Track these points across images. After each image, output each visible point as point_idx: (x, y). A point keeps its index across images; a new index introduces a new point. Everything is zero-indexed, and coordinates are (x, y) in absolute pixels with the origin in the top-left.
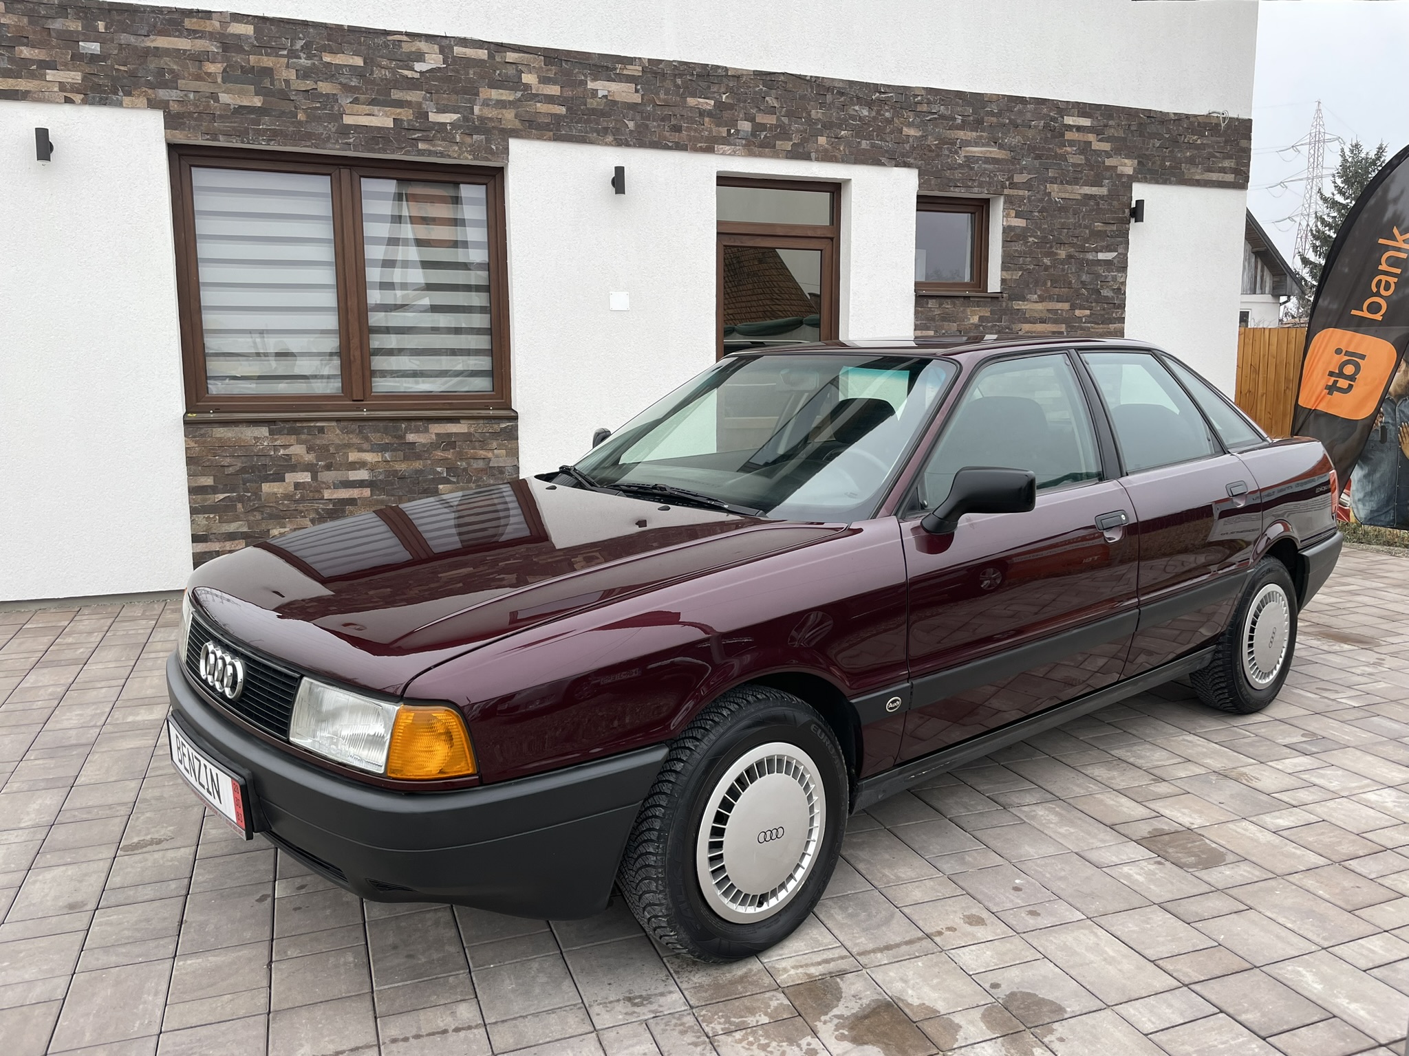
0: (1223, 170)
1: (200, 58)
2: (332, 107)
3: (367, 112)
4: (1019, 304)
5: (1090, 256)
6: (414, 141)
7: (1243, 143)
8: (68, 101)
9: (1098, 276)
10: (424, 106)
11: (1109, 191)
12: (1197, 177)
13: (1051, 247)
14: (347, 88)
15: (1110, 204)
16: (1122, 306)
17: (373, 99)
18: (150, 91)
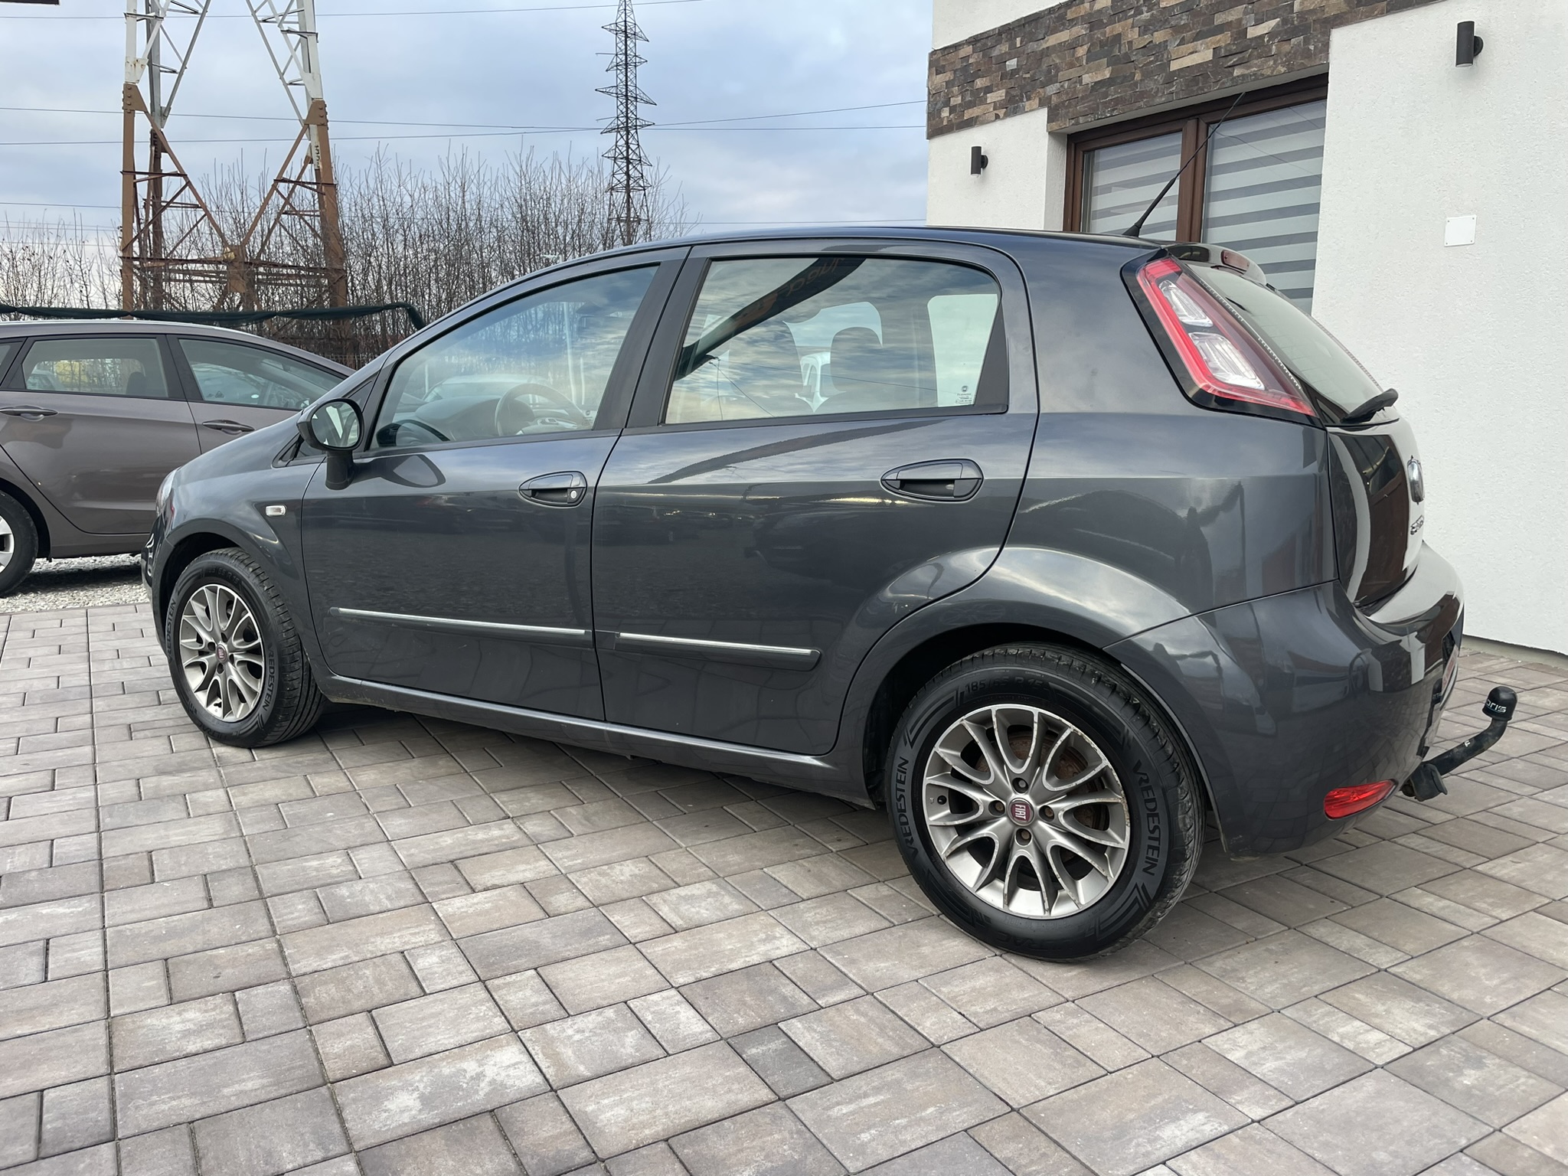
1: (1072, 46)
2: (1163, 56)
3: (1192, 50)
6: (1230, 69)
8: (997, 117)
10: (1244, 22)
14: (1177, 30)
17: (1198, 33)
18: (1041, 90)
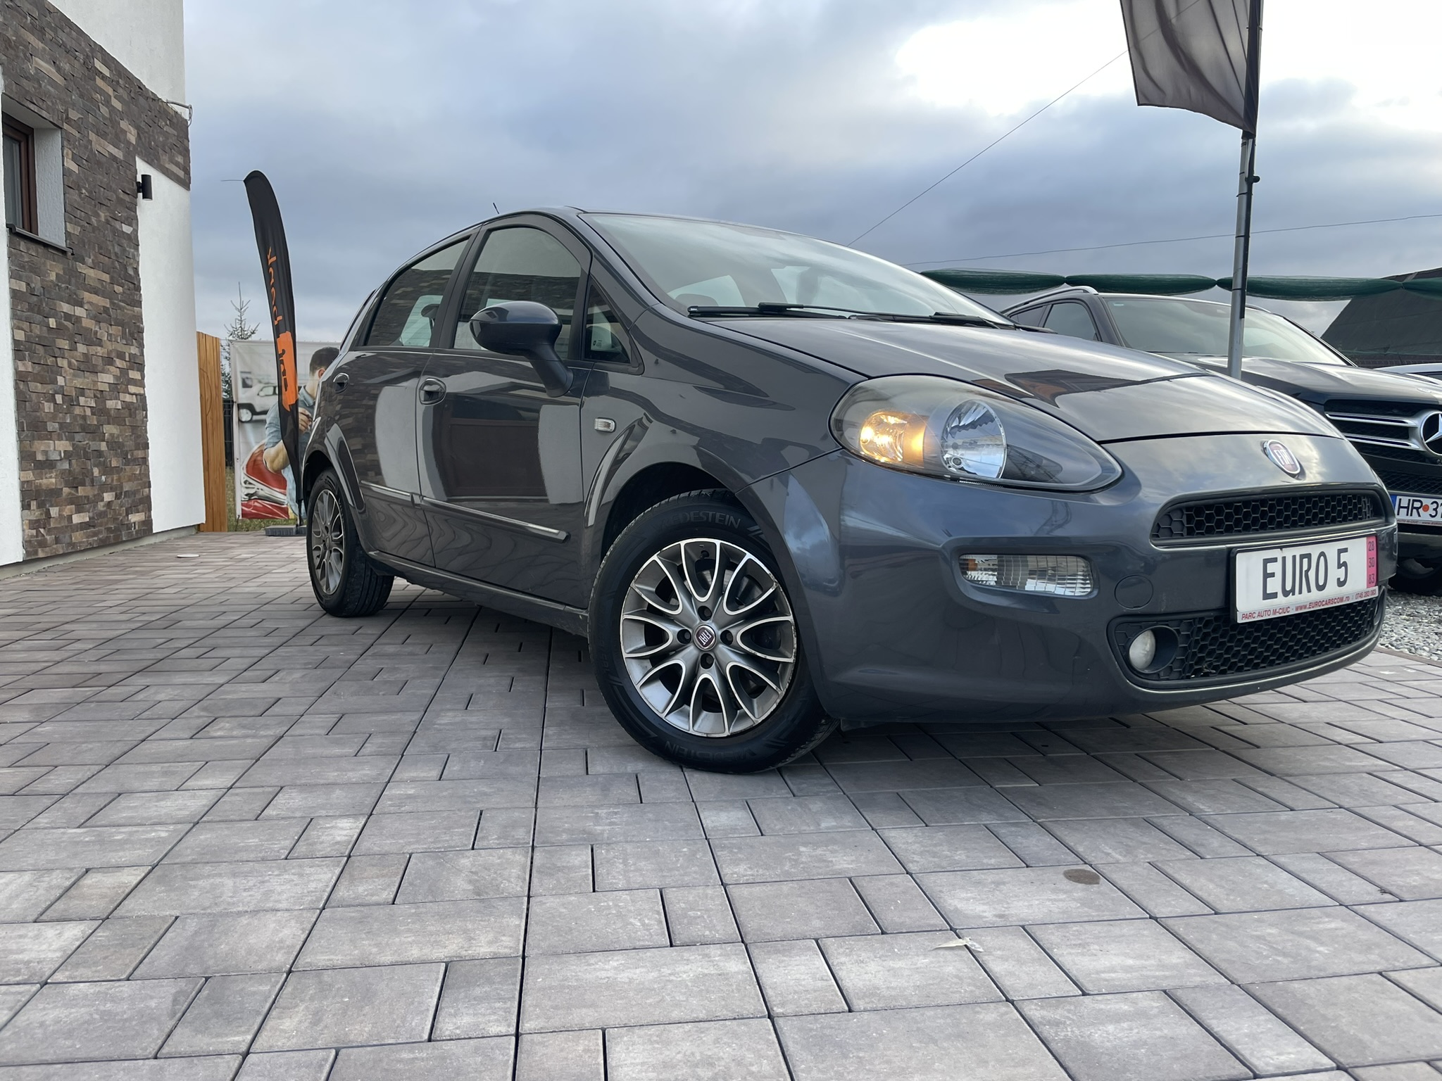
0: (177, 164)
4: (80, 266)
5: (118, 227)
7: (186, 141)
9: (125, 250)
11: (124, 156)
12: (167, 166)
13: (95, 206)
15: (125, 172)
16: (138, 289)
